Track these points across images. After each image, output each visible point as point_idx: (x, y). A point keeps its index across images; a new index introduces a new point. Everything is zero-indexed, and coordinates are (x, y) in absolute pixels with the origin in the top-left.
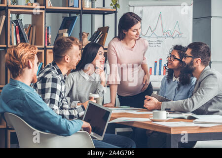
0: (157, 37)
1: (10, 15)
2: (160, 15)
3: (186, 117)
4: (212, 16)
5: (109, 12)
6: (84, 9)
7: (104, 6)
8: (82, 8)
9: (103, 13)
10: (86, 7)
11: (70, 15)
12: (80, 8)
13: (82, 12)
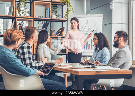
0: (86, 32)
1: (17, 21)
2: (87, 21)
3: (91, 67)
4: (113, 22)
5: (65, 21)
7: (62, 18)
8: (51, 18)
9: (62, 21)
10: (53, 18)
11: (47, 22)
12: (50, 19)
13: (51, 20)
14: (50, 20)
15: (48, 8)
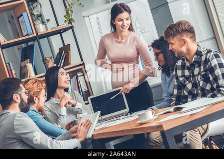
3: (173, 111)
4: (168, 1)
5: (65, 30)
6: (39, 34)
7: (58, 25)
8: (37, 34)
9: (59, 32)
10: (40, 31)
11: (27, 44)
12: (35, 35)
13: (38, 38)
14: (36, 37)
15: (25, 14)
